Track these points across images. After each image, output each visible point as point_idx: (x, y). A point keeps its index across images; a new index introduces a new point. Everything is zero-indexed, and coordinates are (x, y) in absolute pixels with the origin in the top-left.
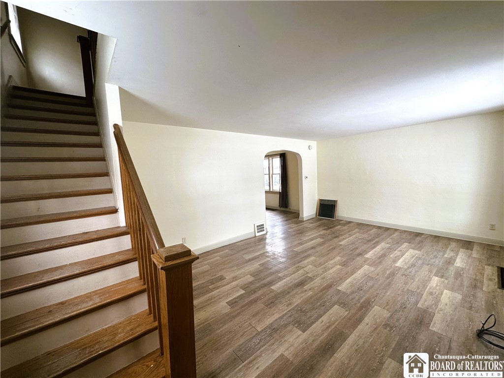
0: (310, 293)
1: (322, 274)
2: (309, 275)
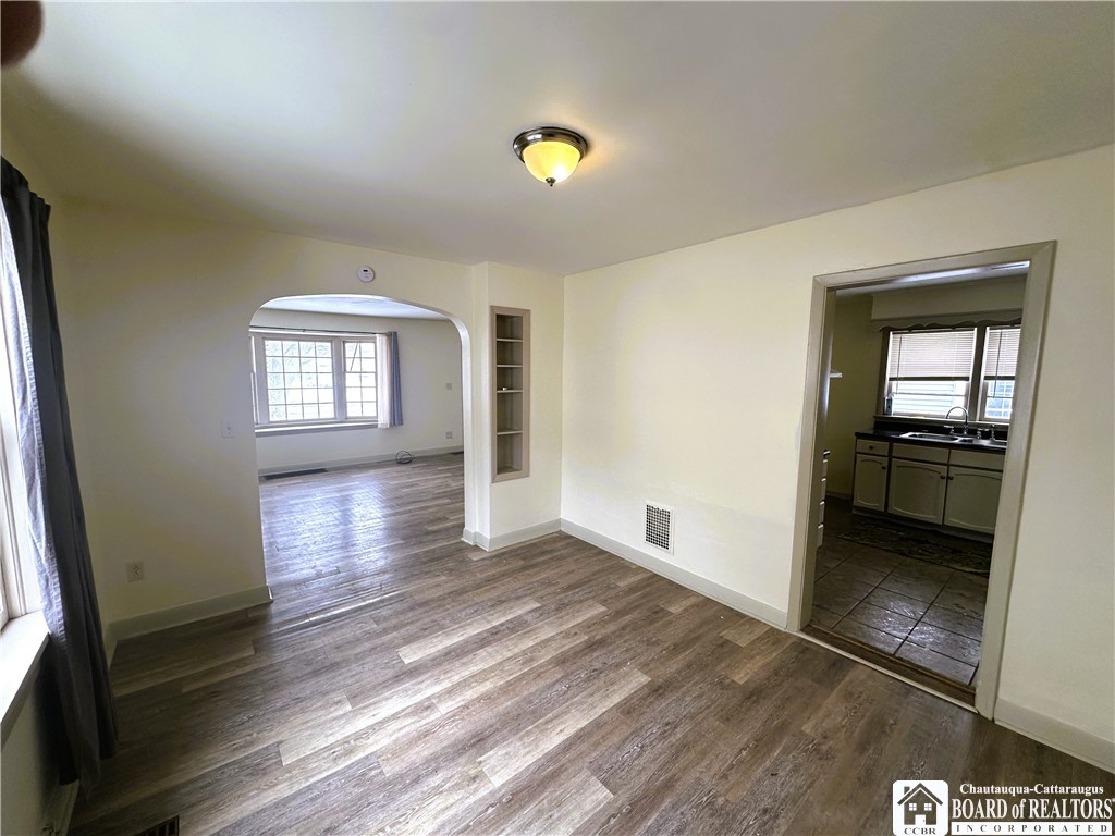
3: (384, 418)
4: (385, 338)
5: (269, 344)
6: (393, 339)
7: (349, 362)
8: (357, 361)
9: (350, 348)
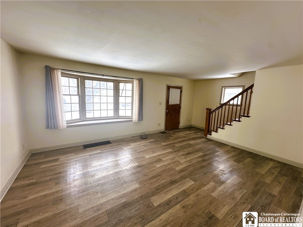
0: (185, 150)
1: (177, 156)
2: (184, 157)
3: (135, 117)
4: (137, 81)
5: (87, 82)
6: (141, 81)
7: (121, 92)
8: (124, 91)
9: (121, 85)
